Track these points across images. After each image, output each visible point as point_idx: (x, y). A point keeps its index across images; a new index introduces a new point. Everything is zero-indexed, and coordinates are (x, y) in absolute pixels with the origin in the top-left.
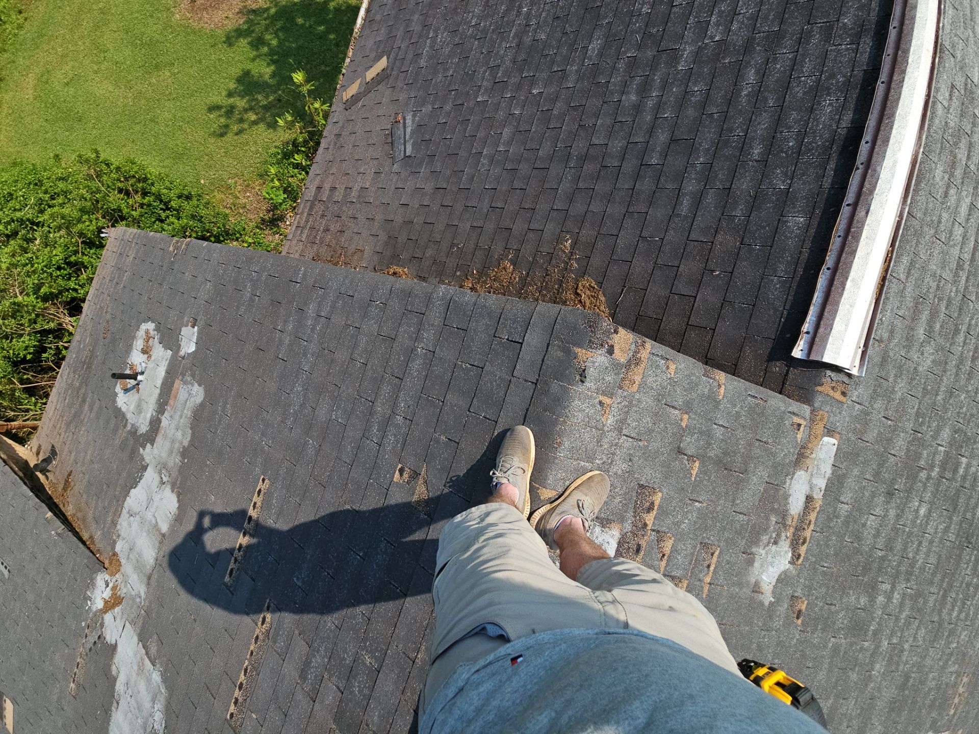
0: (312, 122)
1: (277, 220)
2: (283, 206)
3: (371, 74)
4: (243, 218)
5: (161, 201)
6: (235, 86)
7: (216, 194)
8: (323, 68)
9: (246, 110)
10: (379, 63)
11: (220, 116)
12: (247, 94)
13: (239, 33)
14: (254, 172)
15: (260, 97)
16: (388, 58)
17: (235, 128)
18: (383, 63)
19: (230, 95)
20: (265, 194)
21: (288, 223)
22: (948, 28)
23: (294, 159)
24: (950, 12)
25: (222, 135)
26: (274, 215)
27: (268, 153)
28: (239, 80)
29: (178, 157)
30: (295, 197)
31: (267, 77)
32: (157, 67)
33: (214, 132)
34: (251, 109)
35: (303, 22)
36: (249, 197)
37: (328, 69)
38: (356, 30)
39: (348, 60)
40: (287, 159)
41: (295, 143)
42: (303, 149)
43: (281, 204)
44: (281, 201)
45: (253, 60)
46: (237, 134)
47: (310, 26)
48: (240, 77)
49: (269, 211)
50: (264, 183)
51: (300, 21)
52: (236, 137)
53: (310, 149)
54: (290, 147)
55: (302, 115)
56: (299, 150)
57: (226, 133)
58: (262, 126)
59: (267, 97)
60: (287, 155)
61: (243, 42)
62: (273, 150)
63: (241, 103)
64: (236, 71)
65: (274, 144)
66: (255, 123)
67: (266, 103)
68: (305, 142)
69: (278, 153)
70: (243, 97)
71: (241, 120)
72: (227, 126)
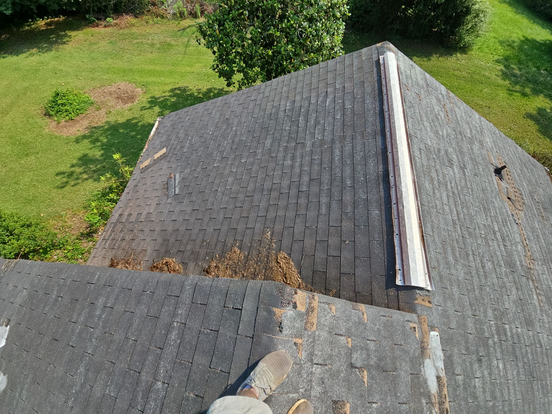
0: (122, 176)
1: (92, 233)
2: (98, 224)
3: (157, 156)
4: (68, 234)
5: (8, 230)
6: (77, 162)
7: (51, 221)
8: (132, 150)
9: (81, 173)
10: (162, 151)
11: (64, 177)
12: (83, 165)
13: (84, 137)
14: (81, 206)
15: (91, 166)
16: (167, 149)
17: (72, 183)
18: (164, 150)
19: (73, 166)
20: (85, 218)
21: (100, 234)
22: (411, 127)
23: (109, 196)
24: (410, 120)
25: (62, 187)
26: (90, 230)
27: (92, 195)
28: (80, 159)
29: (28, 202)
30: (107, 218)
31: (98, 156)
32: (27, 155)
33: (58, 186)
34: (85, 172)
35: (123, 131)
36: (75, 221)
37: (135, 151)
38: (150, 137)
39: (144, 150)
40: (105, 197)
41: (111, 188)
42: (115, 191)
43: (96, 223)
44: (97, 221)
45: (91, 149)
46: (73, 186)
47: (127, 133)
48: (81, 157)
49: (88, 228)
50: (87, 212)
51: (121, 131)
52: (72, 188)
53: (120, 190)
54: (107, 190)
55: (116, 173)
56: (113, 192)
57: (65, 186)
58: (90, 181)
59: (96, 166)
60: (104, 195)
61: (86, 141)
62: (96, 193)
63: (78, 170)
64: (79, 154)
65: (97, 189)
66: (86, 179)
67: (95, 169)
68: (117, 187)
69: (99, 194)
70: (81, 167)
71: (78, 179)
72: (67, 182)
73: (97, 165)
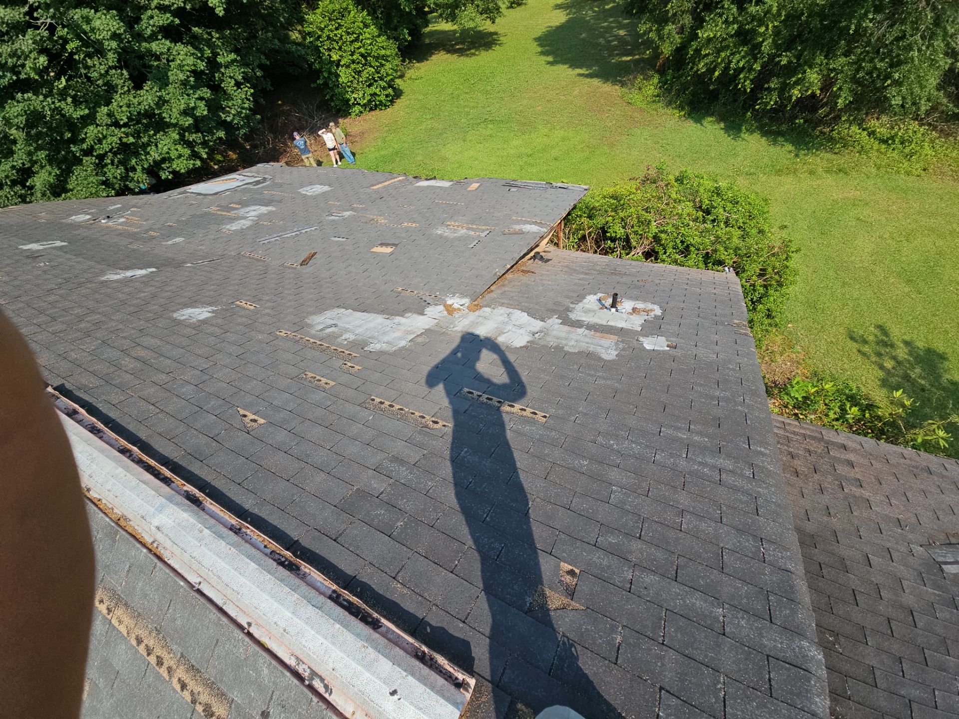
0: (910, 426)
2: (786, 397)
5: (760, 298)
6: (921, 347)
7: (780, 337)
9: (894, 358)
11: (876, 336)
12: (916, 358)
14: (818, 368)
15: (918, 370)
17: (866, 349)
19: (907, 343)
20: (796, 379)
23: (851, 407)
25: (852, 338)
26: (771, 387)
27: (847, 380)
28: (929, 351)
30: (800, 407)
31: (949, 377)
32: (909, 281)
33: (854, 332)
34: (899, 363)
36: (786, 365)
40: (847, 399)
41: (871, 407)
42: (867, 415)
43: (788, 394)
44: (792, 395)
46: (859, 351)
48: (935, 351)
49: (775, 383)
50: (808, 378)
52: (855, 351)
53: (872, 422)
54: (864, 402)
55: (917, 416)
56: (864, 411)
57: (856, 341)
58: (881, 374)
59: (920, 377)
60: (853, 399)
62: (853, 385)
63: (902, 353)
64: (940, 346)
65: (861, 386)
66: (882, 367)
67: (913, 376)
68: (879, 418)
69: (851, 390)
70: (910, 354)
71: (879, 355)
72: (865, 342)
73: (924, 378)
